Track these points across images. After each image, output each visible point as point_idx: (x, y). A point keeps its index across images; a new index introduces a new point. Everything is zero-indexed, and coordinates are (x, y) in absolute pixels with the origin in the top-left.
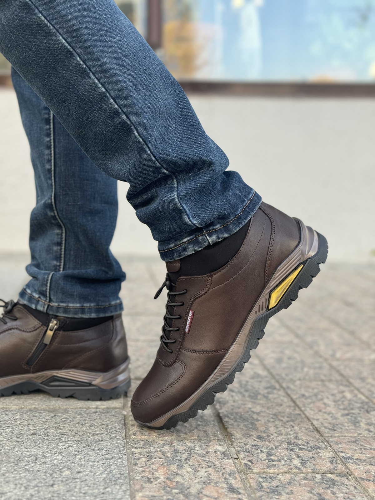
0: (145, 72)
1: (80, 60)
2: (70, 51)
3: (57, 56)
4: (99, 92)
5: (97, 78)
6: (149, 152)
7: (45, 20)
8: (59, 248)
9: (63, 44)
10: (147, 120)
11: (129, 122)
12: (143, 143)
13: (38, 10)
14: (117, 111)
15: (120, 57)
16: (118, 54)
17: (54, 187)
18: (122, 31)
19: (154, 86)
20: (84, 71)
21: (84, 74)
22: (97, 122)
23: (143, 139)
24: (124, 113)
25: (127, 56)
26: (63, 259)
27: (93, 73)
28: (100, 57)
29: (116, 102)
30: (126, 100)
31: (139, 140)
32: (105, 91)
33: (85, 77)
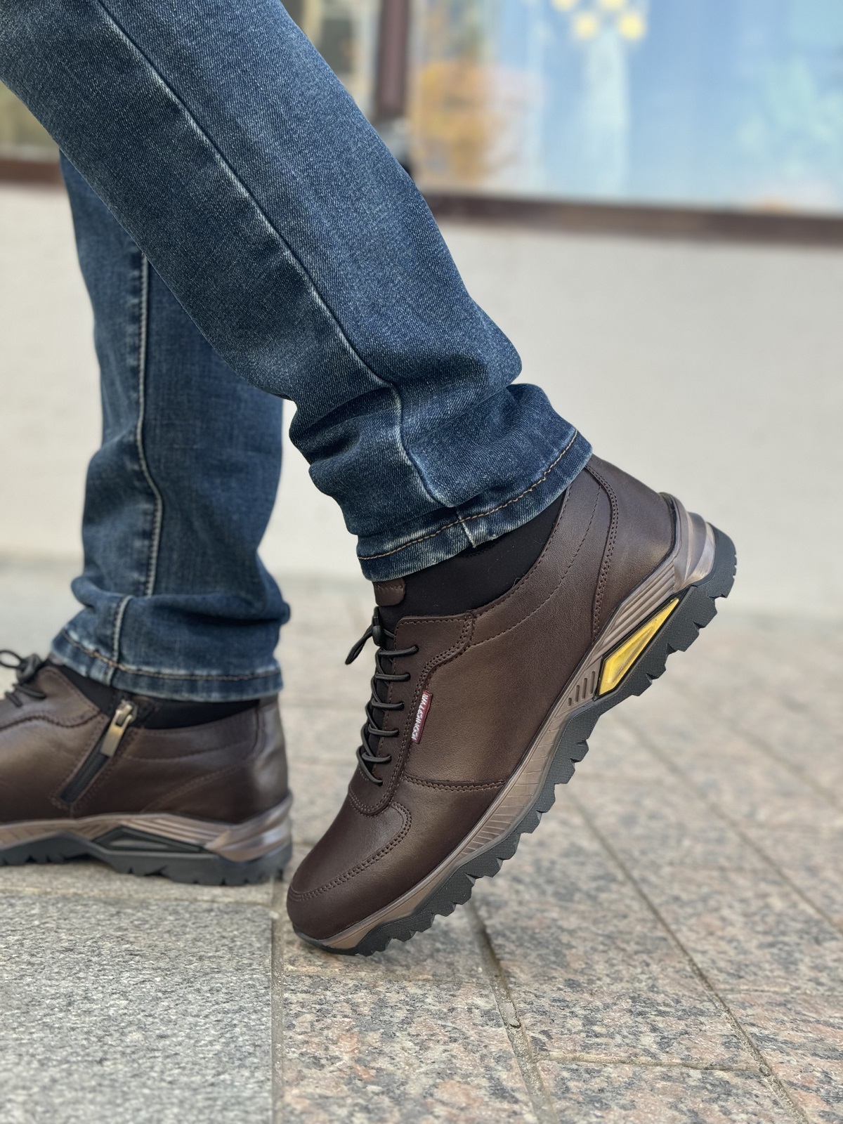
0: (339, 157)
1: (194, 125)
2: (173, 104)
3: (145, 113)
4: (235, 198)
5: (231, 167)
6: (341, 335)
7: (121, 33)
8: (146, 543)
9: (159, 89)
10: (340, 264)
11: (298, 267)
12: (328, 314)
13: (106, 9)
14: (273, 241)
15: (284, 122)
16: (279, 116)
17: (142, 408)
18: (292, 65)
19: (359, 190)
20: (202, 149)
21: (203, 155)
22: (229, 263)
23: (328, 306)
24: (289, 247)
25: (299, 119)
26: (153, 568)
27: (222, 155)
28: (239, 120)
29: (271, 222)
30: (294, 218)
31: (319, 308)
32: (247, 195)
33: (205, 164)
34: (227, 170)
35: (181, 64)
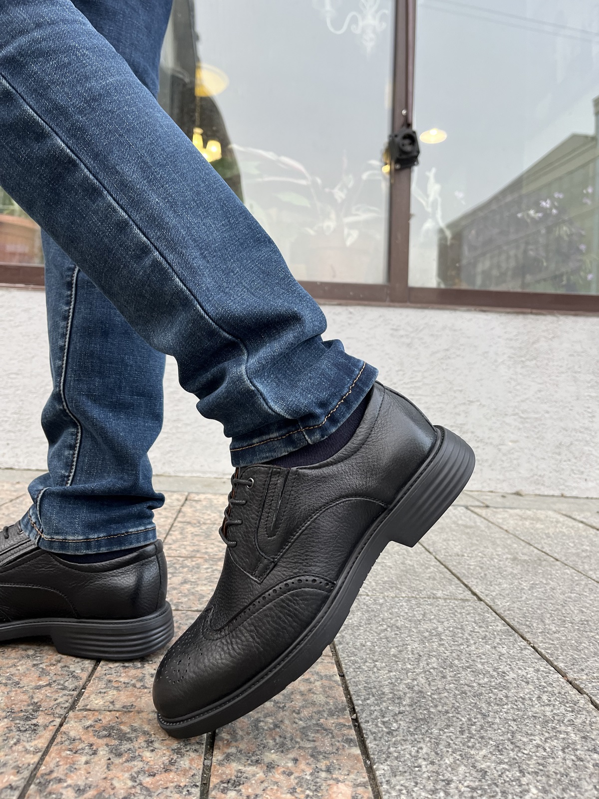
34: (112, 201)
35: (77, 133)
